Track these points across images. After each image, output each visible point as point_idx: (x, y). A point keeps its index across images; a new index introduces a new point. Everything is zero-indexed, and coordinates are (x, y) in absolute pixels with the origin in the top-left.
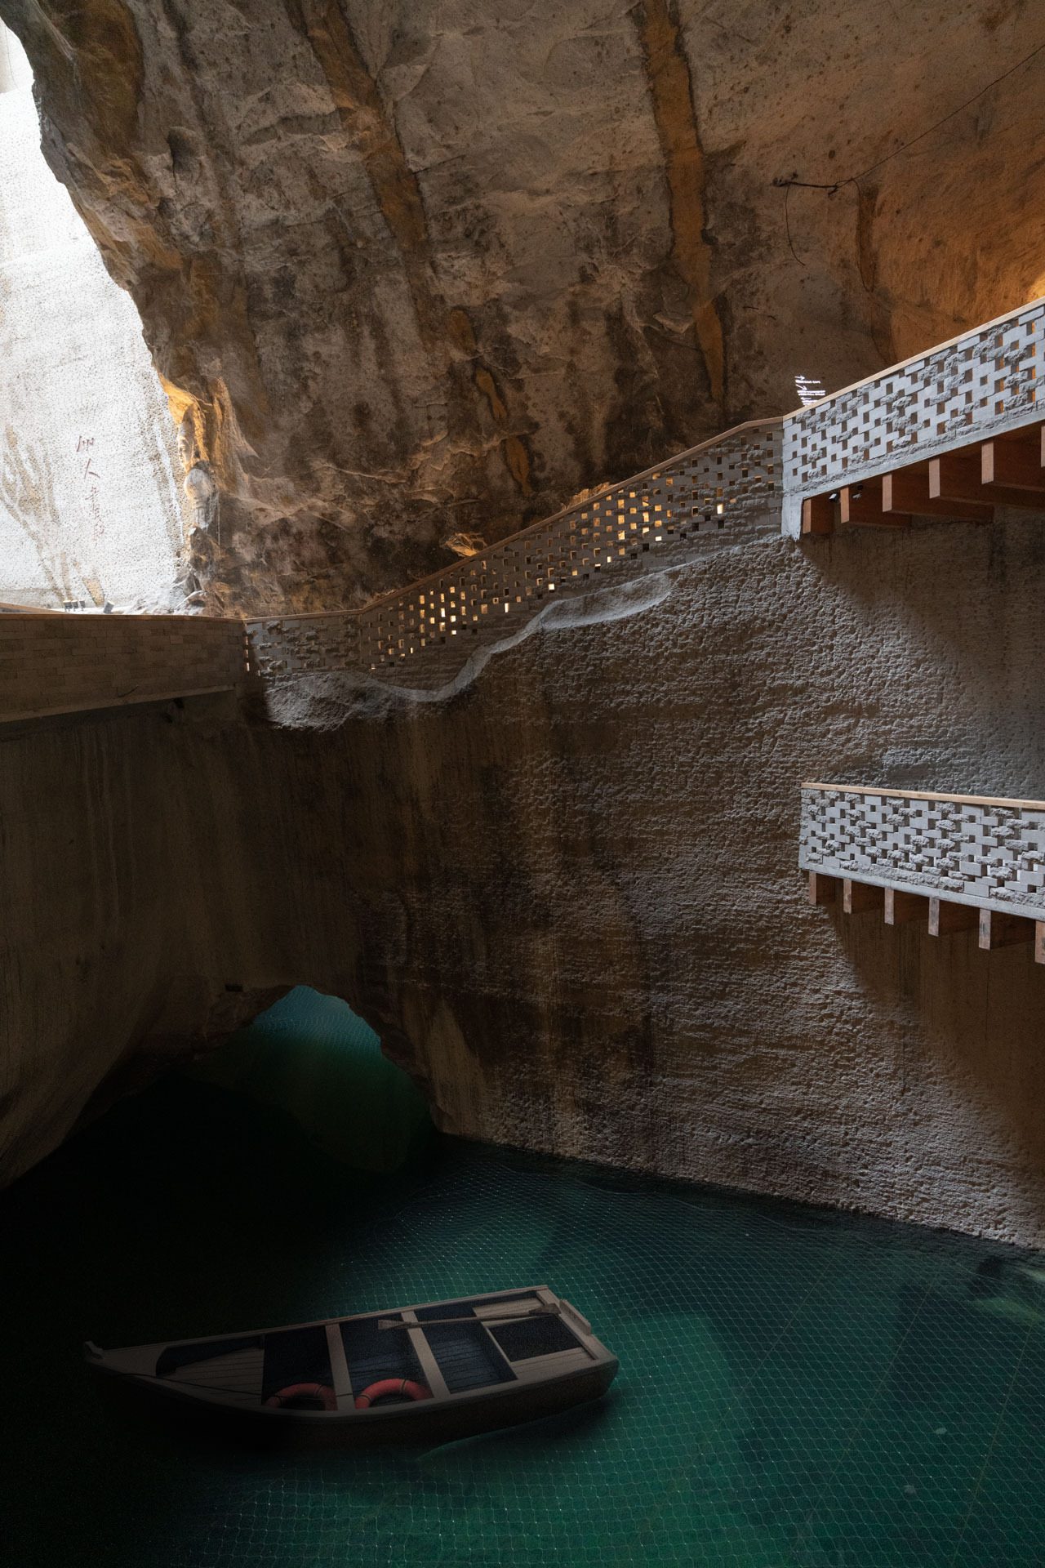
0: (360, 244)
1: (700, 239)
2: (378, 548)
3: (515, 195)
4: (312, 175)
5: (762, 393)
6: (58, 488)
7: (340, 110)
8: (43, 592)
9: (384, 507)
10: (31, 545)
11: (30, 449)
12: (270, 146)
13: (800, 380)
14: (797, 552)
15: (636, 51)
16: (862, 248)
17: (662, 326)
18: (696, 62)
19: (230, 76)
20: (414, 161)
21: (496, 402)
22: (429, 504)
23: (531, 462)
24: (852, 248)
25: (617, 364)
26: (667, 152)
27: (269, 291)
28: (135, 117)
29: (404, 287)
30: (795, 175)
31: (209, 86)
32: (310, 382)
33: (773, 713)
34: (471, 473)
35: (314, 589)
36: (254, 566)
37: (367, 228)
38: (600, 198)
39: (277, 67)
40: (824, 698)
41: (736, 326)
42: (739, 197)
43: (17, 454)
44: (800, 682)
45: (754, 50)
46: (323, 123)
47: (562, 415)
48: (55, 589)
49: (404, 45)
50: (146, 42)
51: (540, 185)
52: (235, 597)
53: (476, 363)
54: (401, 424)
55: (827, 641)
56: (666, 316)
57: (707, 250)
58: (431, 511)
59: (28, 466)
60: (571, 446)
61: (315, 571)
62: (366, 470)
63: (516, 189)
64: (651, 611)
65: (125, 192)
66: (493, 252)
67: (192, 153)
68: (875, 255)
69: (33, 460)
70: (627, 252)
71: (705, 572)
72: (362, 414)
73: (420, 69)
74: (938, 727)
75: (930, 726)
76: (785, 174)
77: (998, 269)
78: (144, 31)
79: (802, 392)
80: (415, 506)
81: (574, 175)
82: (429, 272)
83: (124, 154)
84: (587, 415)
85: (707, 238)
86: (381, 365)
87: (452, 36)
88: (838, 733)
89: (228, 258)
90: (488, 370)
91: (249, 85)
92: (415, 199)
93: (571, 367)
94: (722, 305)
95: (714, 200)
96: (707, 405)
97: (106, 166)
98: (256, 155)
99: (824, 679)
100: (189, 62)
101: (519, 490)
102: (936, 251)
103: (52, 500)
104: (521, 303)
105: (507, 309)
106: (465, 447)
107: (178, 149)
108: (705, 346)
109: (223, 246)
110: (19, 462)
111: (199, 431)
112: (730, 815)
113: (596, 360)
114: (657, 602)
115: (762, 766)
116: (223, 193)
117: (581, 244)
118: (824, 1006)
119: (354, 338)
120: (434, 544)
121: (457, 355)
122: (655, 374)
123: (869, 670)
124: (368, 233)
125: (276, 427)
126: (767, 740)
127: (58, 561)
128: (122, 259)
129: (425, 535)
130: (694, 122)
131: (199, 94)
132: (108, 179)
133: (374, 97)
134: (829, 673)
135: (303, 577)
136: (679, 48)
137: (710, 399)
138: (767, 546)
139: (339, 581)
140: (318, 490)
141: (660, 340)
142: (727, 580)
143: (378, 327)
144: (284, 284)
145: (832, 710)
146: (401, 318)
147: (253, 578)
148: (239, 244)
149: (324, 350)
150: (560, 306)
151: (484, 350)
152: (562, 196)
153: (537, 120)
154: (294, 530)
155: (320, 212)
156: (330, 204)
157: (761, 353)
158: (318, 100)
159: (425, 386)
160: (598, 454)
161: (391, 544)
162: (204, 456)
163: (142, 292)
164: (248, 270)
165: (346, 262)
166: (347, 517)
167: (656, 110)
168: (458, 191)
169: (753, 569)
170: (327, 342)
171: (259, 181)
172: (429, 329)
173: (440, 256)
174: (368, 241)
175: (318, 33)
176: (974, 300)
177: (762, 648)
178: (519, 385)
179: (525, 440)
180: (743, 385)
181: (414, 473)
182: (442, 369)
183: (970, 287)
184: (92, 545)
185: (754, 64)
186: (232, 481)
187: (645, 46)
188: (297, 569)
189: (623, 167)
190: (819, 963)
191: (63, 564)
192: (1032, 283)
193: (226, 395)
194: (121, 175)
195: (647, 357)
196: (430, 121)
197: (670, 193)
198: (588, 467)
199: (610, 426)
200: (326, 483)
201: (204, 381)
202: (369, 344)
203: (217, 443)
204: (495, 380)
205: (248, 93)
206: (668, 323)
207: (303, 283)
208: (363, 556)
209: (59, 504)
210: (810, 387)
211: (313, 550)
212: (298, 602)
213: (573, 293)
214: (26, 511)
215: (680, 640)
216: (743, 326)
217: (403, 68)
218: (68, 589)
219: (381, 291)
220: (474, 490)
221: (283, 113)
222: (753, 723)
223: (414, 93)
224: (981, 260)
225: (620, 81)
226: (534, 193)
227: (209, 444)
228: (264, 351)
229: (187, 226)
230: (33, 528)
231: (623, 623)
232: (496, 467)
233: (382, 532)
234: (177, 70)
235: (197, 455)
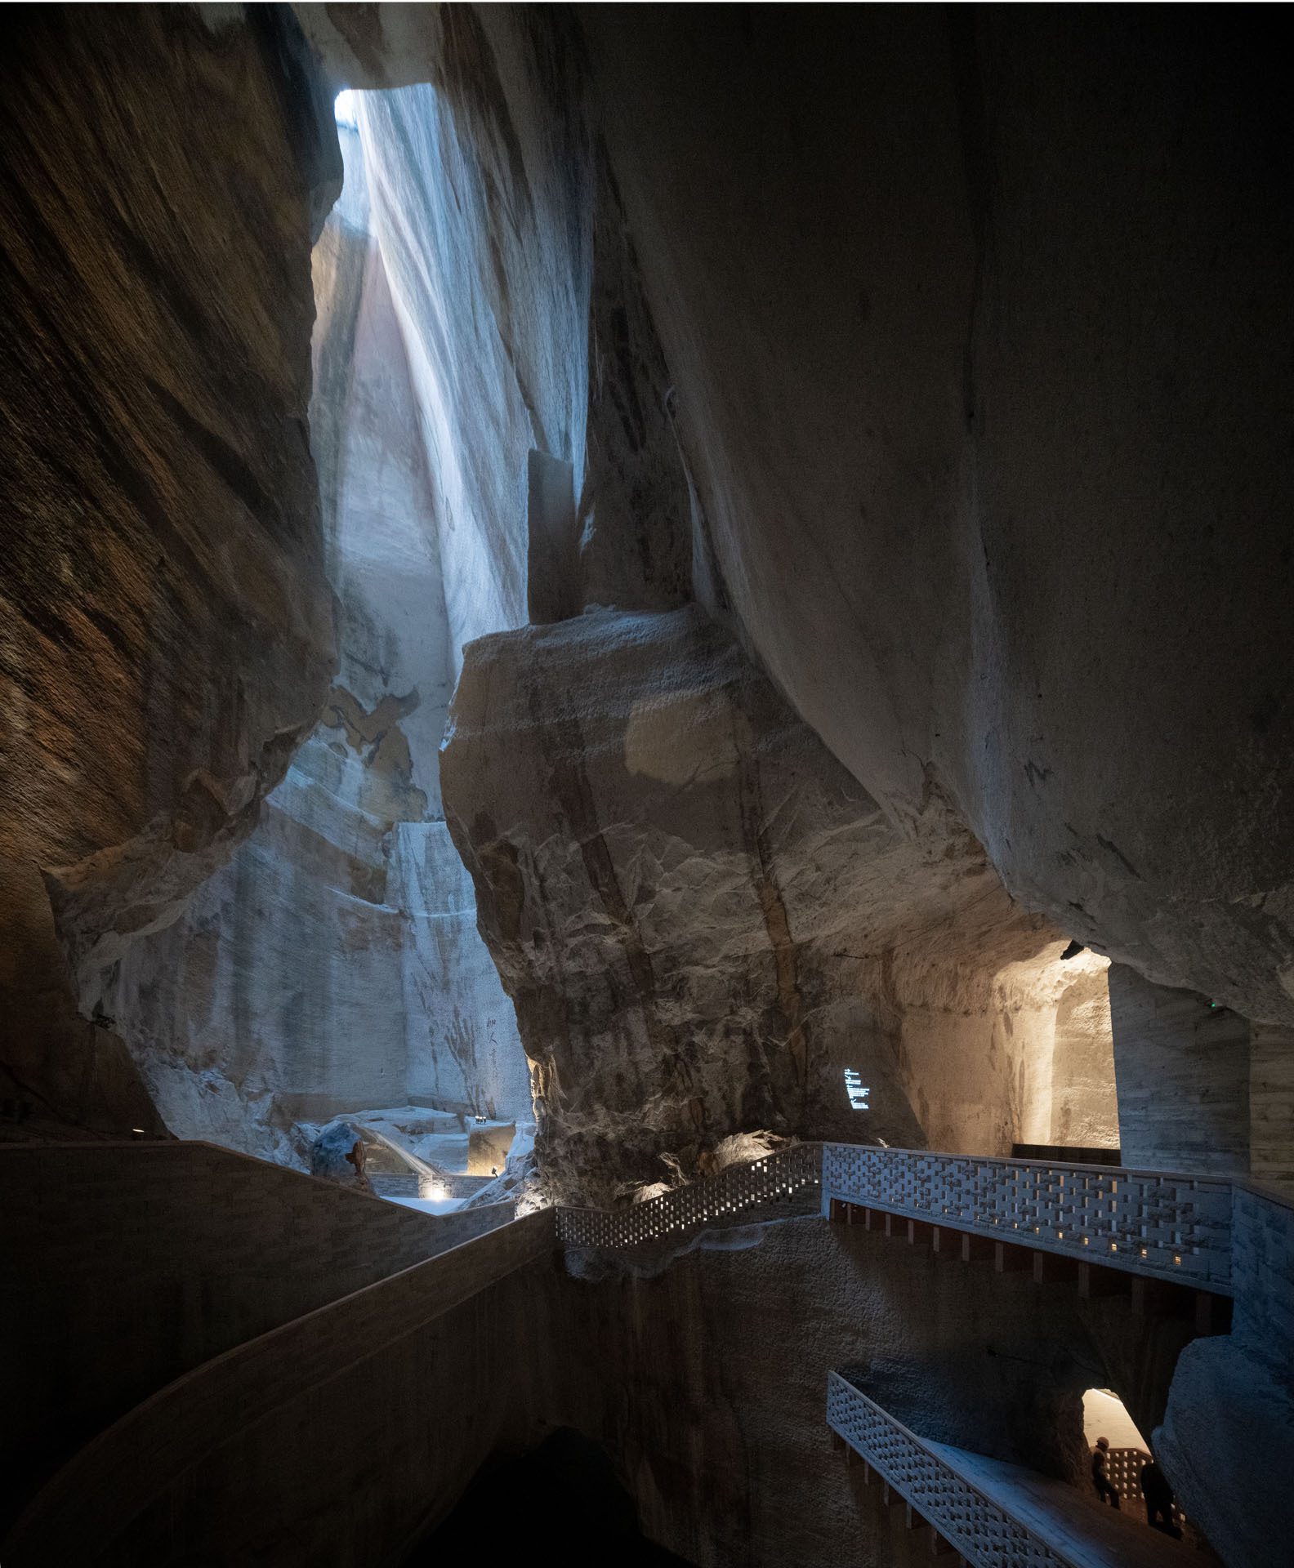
0: (621, 988)
1: (793, 989)
2: (625, 1154)
3: (697, 968)
4: (599, 953)
5: (827, 1080)
6: (477, 1046)
7: (613, 924)
8: (467, 1106)
9: (630, 1131)
10: (462, 1077)
11: (465, 1021)
12: (580, 938)
13: (848, 1072)
14: (828, 1228)
15: (757, 900)
16: (885, 982)
17: (771, 1042)
18: (788, 907)
19: (563, 905)
20: (649, 950)
21: (686, 1079)
22: (653, 1132)
23: (704, 1115)
24: (879, 983)
25: (749, 1060)
26: (776, 945)
27: (577, 1009)
28: (518, 921)
29: (642, 1015)
30: (845, 950)
31: (553, 909)
32: (595, 1061)
33: (814, 1323)
34: (673, 1117)
35: (594, 1175)
36: (565, 1158)
37: (624, 979)
38: (741, 970)
39: (584, 903)
40: (840, 1320)
41: (813, 1037)
42: (815, 965)
43: (458, 1022)
44: (827, 1308)
45: (817, 902)
46: (606, 930)
47: (720, 1089)
48: (472, 1105)
49: (645, 895)
50: (526, 885)
51: (709, 962)
52: (555, 1174)
53: (677, 1057)
54: (639, 1085)
55: (842, 1286)
56: (774, 1037)
57: (797, 997)
58: (653, 1135)
59: (463, 1030)
60: (724, 1108)
61: (594, 1164)
62: (621, 1112)
63: (698, 965)
64: (753, 1248)
65: (512, 956)
66: (686, 998)
67: (544, 940)
68: (894, 983)
69: (466, 1028)
70: (754, 1000)
71: (781, 1230)
72: (620, 1078)
73: (652, 906)
74: (899, 1352)
75: (895, 1351)
76: (840, 949)
77: (972, 972)
78: (526, 880)
79: (848, 1081)
80: (645, 1132)
81: (726, 957)
82: (654, 1008)
83: (513, 939)
84: (732, 1089)
85: (797, 989)
86: (630, 1054)
87: (666, 891)
88: (847, 1344)
89: (559, 988)
90: (682, 1060)
91: (571, 911)
92: (648, 968)
93: (725, 1060)
94: (806, 1028)
95: (801, 967)
96: (796, 1089)
97: (505, 944)
98: (573, 942)
99: (841, 1309)
100: (545, 898)
101: (697, 1131)
102: (933, 969)
103: (473, 1052)
104: (700, 1025)
105: (693, 1028)
106: (670, 1103)
107: (538, 939)
108: (795, 1053)
109: (556, 982)
110: (460, 1029)
111: (541, 1080)
112: (791, 1380)
113: (737, 1057)
114: (756, 1243)
115: (808, 1354)
116: (558, 960)
117: (731, 993)
118: (839, 1513)
119: (616, 1039)
120: (654, 1156)
121: (668, 1051)
122: (768, 1070)
123: (863, 1309)
124: (625, 983)
125: (578, 1084)
126: (811, 1339)
127: (474, 1089)
128: (509, 984)
129: (650, 1149)
130: (789, 933)
131: (548, 913)
132: (504, 950)
133: (629, 921)
134: (842, 1306)
135: (588, 1167)
136: (779, 899)
137: (797, 1085)
138: (812, 1220)
139: (605, 1171)
140: (596, 1121)
141: (771, 1050)
142: (792, 1236)
143: (628, 1034)
144: (585, 1006)
145: (844, 1329)
146: (640, 1031)
147: (564, 1165)
148: (564, 981)
149: (602, 1044)
150: (720, 1027)
151: (681, 1049)
152: (720, 968)
153: (709, 930)
154: (585, 1140)
155: (603, 970)
156: (607, 967)
157: (827, 1052)
158: (603, 919)
159: (652, 1067)
160: (738, 1115)
161: (632, 1153)
162: (543, 1094)
163: (518, 1002)
164: (568, 995)
165: (614, 996)
166: (611, 1136)
167: (768, 928)
168: (669, 965)
169: (806, 1233)
170: (603, 1040)
171: (575, 954)
172: (654, 1038)
173: (660, 1001)
174: (625, 987)
175: (604, 889)
176: (955, 995)
177: (809, 1282)
178: (698, 1070)
179: (701, 1101)
180: (816, 1076)
181: (645, 1114)
182: (660, 1058)
183: (954, 988)
184: (491, 1082)
185: (818, 908)
186: (555, 1111)
187: (761, 899)
188: (585, 1163)
189: (753, 952)
190: (837, 1484)
191: (477, 1091)
192: (995, 974)
193: (554, 1064)
194: (510, 949)
195: (764, 1059)
196: (656, 930)
197: (777, 966)
198: (733, 1120)
199: (745, 1096)
200: (601, 1117)
201: (544, 1057)
202: (624, 1043)
203: (549, 1088)
204: (686, 1066)
205: (570, 914)
206: (775, 1041)
207: (594, 1007)
208: (618, 1158)
209: (477, 1055)
210: (854, 1078)
211: (594, 1153)
212: (585, 1180)
213: (727, 1020)
214: (461, 1057)
215: (768, 1269)
216: (817, 1037)
217: (643, 905)
218: (478, 1106)
219: (631, 1017)
220: (674, 1127)
221: (586, 923)
222: (804, 1327)
223: (649, 916)
224: (960, 970)
225: (750, 915)
226: (708, 967)
227: (546, 1088)
228: (574, 1043)
229: (540, 973)
230: (464, 1067)
231: (739, 1253)
232: (686, 1115)
233: (628, 1145)
234: (539, 900)
235: (540, 1092)
